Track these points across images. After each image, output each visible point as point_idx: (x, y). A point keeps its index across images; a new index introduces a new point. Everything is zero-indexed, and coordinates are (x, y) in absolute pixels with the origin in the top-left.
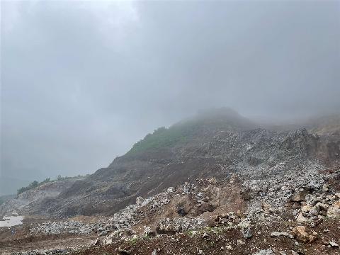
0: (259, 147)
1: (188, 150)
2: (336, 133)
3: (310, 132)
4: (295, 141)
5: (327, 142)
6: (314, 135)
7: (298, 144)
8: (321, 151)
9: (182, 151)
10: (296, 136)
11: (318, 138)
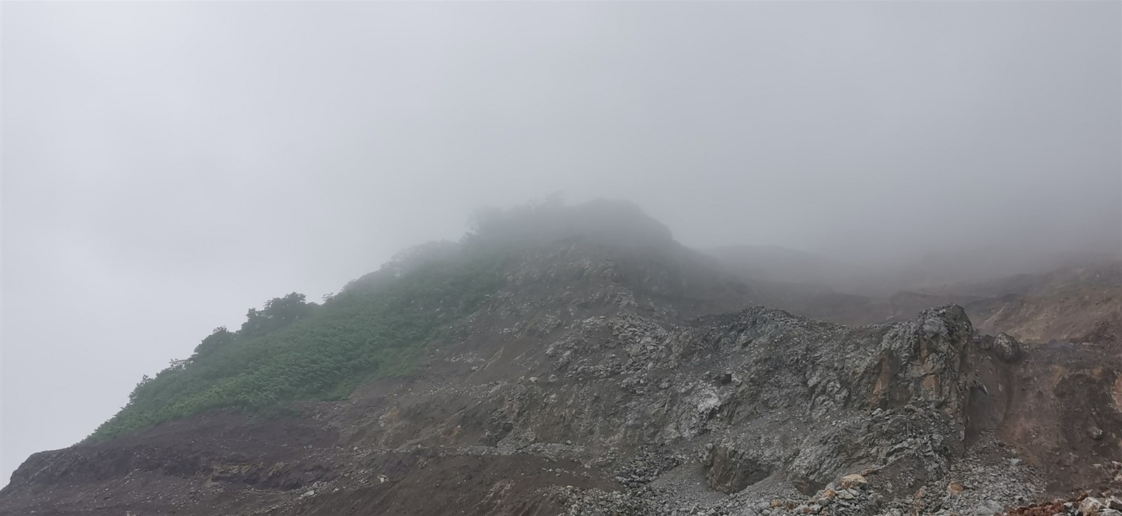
0: (754, 398)
1: (417, 416)
2: (1100, 335)
3: (983, 325)
4: (916, 371)
5: (1059, 372)
6: (1003, 342)
7: (930, 382)
8: (1029, 416)
9: (388, 420)
10: (920, 346)
11: (1018, 356)
